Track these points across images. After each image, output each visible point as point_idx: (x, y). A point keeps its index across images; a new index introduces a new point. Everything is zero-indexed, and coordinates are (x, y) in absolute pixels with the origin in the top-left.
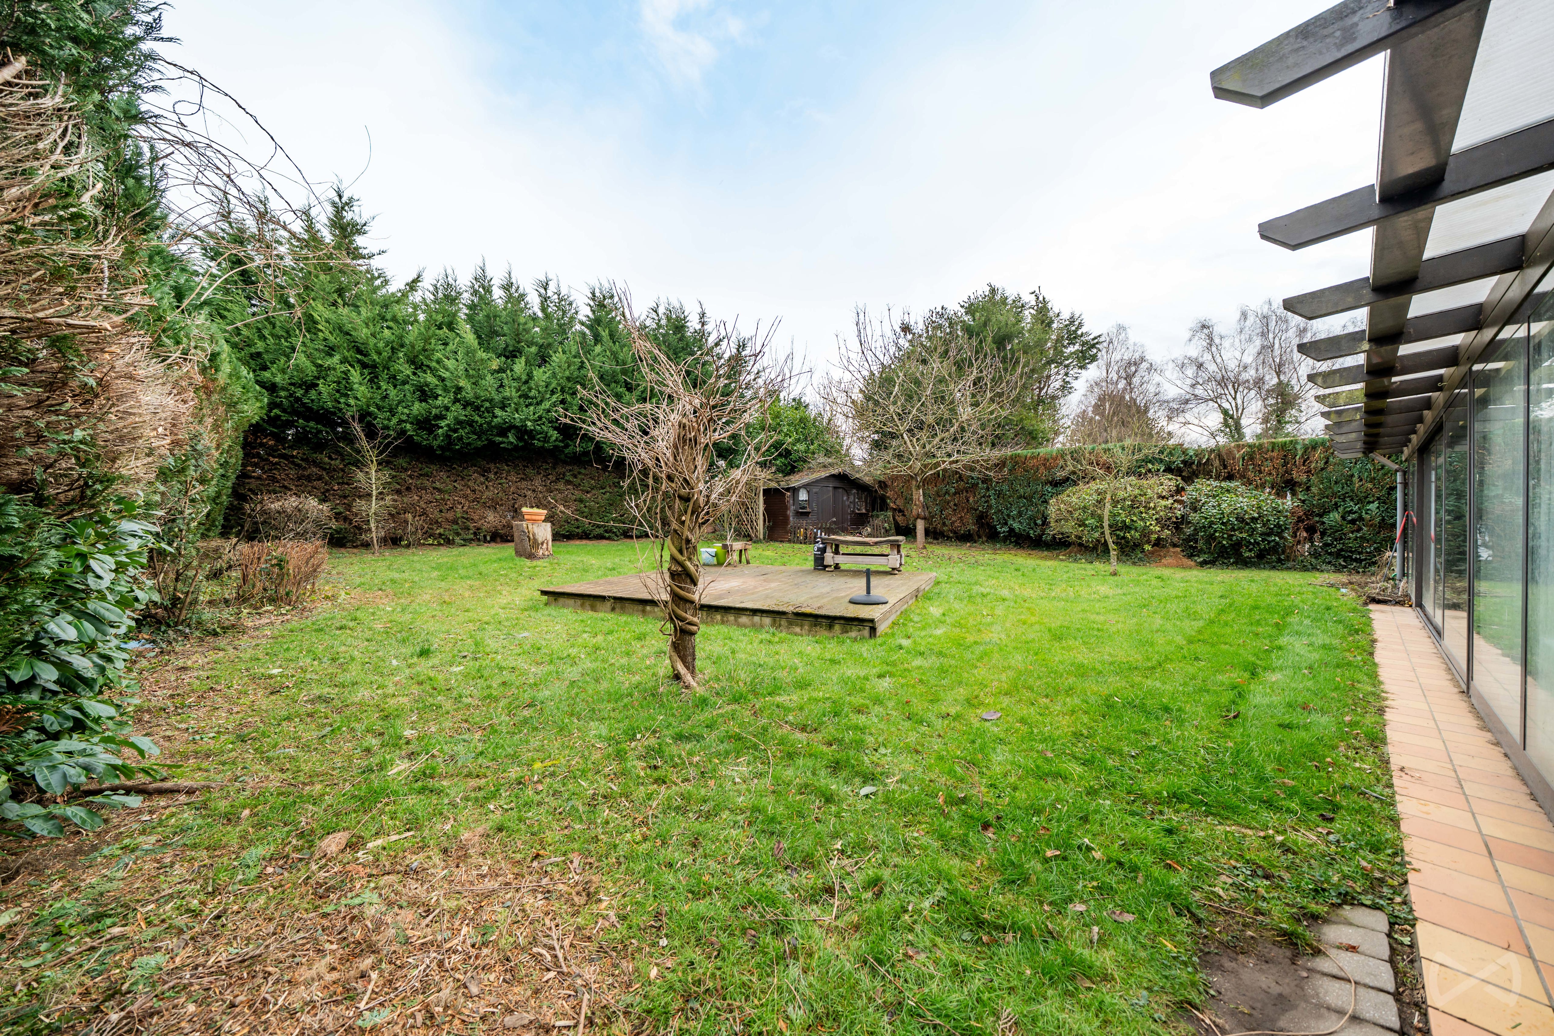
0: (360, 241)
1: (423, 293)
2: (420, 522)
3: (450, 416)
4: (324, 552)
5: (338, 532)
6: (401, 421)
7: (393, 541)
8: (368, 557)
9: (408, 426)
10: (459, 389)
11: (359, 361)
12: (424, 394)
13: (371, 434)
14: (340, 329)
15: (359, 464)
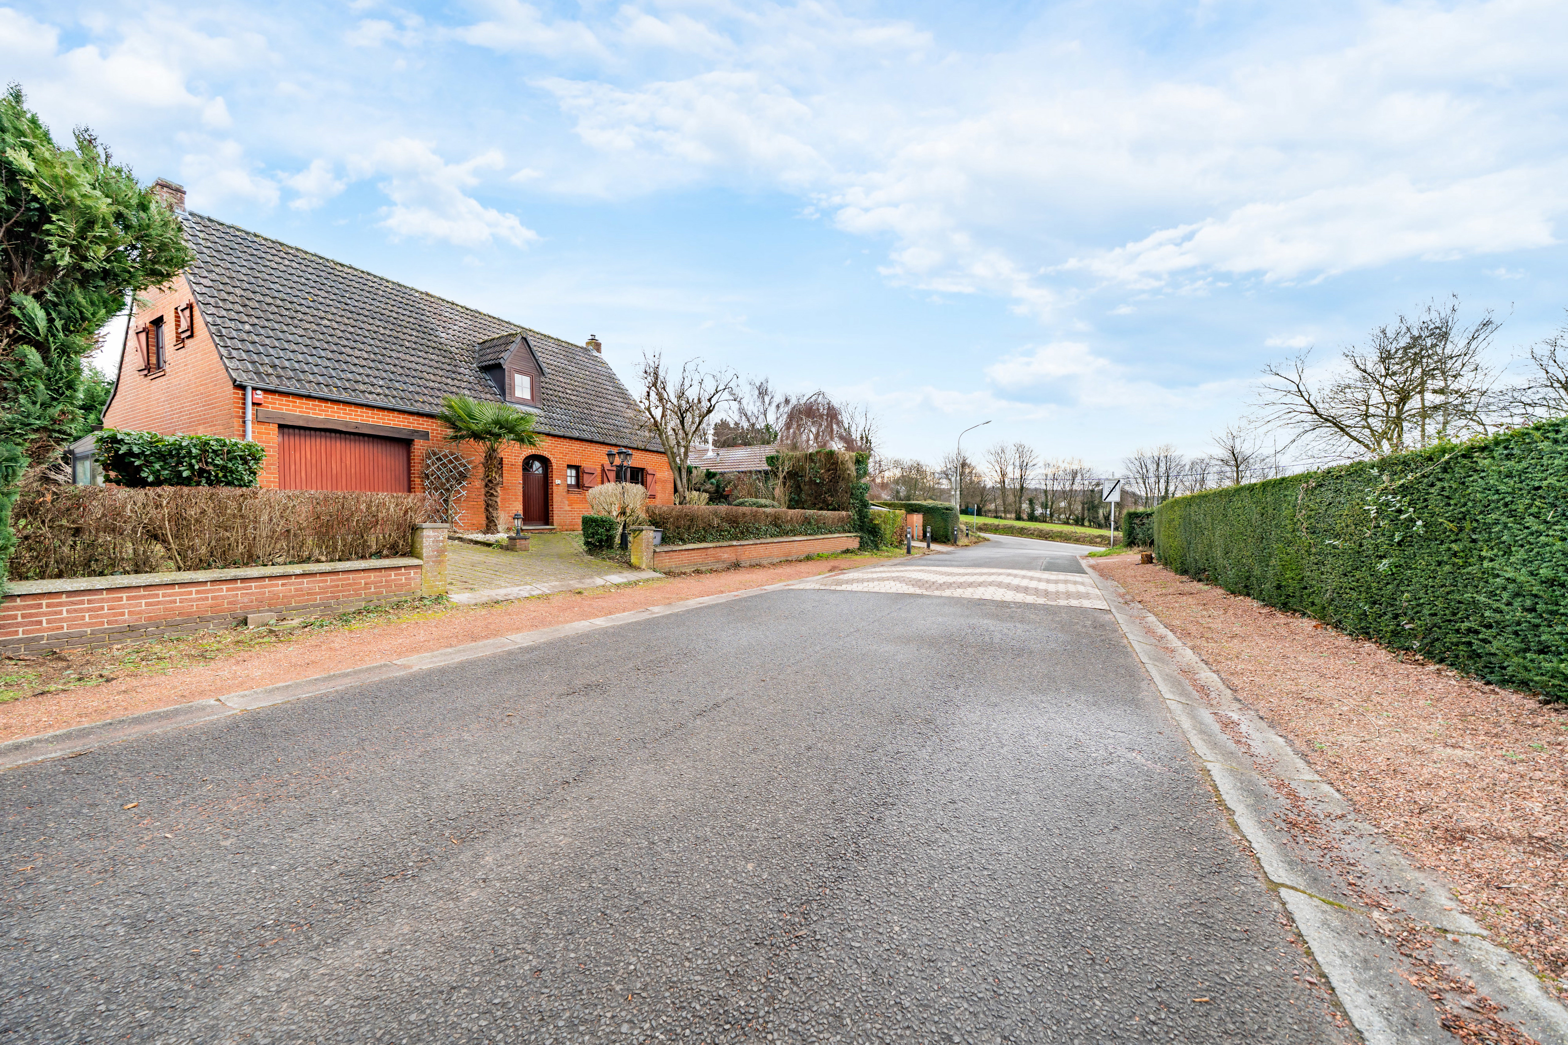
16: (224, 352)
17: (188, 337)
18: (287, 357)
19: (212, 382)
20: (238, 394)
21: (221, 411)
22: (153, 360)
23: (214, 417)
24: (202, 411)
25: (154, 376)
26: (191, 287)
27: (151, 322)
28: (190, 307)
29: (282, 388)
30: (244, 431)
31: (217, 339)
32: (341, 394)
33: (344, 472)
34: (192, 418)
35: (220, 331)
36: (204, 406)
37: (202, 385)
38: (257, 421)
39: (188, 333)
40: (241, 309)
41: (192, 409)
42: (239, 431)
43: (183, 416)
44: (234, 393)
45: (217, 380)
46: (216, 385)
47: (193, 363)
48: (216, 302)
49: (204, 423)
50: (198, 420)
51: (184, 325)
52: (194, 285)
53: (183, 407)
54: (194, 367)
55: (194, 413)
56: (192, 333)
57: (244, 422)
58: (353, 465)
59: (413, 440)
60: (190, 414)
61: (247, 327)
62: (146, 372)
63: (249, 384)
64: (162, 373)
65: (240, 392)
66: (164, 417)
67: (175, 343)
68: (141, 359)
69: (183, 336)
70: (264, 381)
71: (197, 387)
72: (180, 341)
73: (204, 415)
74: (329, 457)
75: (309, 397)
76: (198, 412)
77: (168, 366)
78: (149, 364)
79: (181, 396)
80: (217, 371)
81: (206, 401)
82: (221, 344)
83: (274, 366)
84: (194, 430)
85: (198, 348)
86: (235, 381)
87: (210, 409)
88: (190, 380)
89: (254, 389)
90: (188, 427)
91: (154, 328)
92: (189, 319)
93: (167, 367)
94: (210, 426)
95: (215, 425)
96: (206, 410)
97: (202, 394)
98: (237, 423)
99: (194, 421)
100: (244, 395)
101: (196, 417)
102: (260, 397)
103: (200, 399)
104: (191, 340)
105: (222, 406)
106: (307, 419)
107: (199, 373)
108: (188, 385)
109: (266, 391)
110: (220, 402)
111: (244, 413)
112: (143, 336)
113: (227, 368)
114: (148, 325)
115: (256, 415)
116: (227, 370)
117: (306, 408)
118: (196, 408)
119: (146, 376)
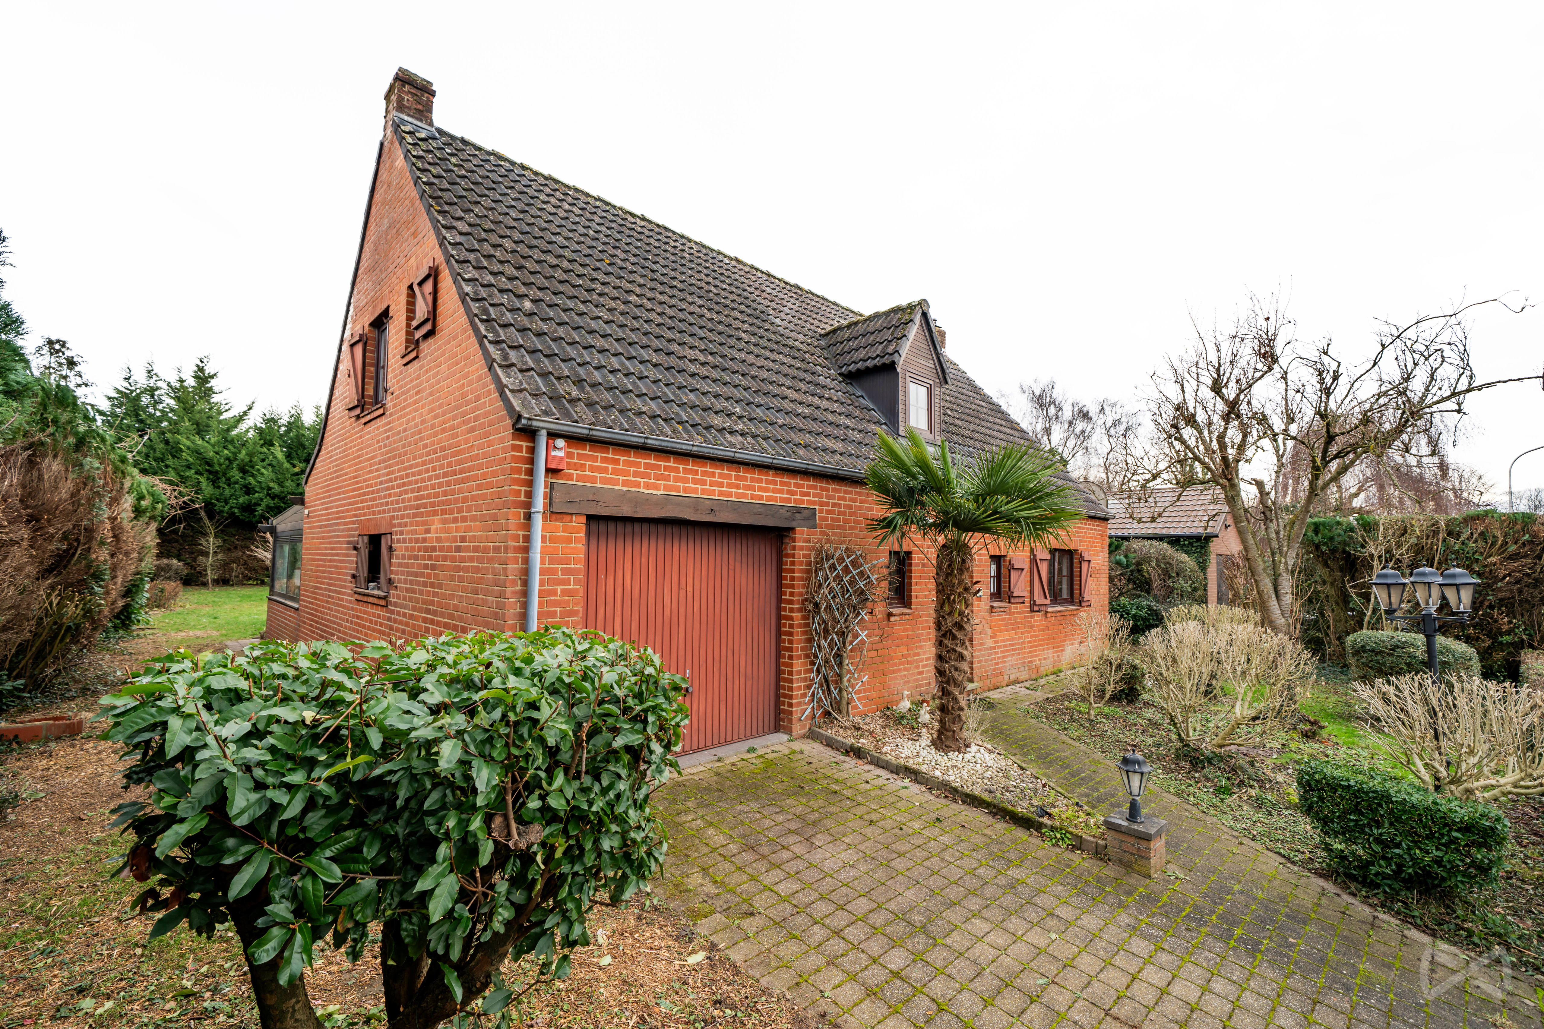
0: (213, 383)
1: (254, 419)
2: (241, 569)
3: (264, 504)
4: (181, 587)
5: (187, 575)
6: (232, 508)
7: (223, 582)
8: (204, 591)
9: (236, 510)
10: (270, 489)
11: (207, 470)
12: (248, 490)
13: (211, 517)
14: (197, 452)
15: (205, 534)
16: (495, 353)
17: (426, 336)
18: (595, 363)
19: (465, 422)
20: (519, 448)
21: (479, 487)
22: (370, 391)
23: (465, 500)
24: (441, 485)
25: (369, 418)
26: (438, 233)
27: (371, 324)
28: (434, 274)
29: (600, 432)
30: (527, 539)
31: (482, 327)
32: (692, 438)
33: (682, 611)
34: (422, 497)
35: (485, 311)
36: (445, 475)
37: (444, 431)
38: (553, 513)
39: (428, 327)
40: (516, 273)
41: (423, 480)
42: (516, 538)
43: (407, 492)
44: (515, 448)
45: (476, 419)
46: (473, 430)
47: (431, 386)
48: (478, 260)
49: (444, 512)
50: (433, 504)
51: (422, 310)
52: (444, 231)
53: (408, 476)
54: (431, 394)
55: (426, 488)
56: (434, 325)
57: (528, 517)
58: (697, 593)
59: (793, 529)
60: (419, 489)
61: (528, 305)
62: (357, 411)
63: (544, 424)
64: (381, 411)
65: (525, 444)
66: (378, 491)
67: (403, 352)
68: (354, 389)
69: (418, 334)
70: (567, 415)
71: (436, 434)
72: (413, 346)
73: (445, 493)
74: (660, 580)
75: (643, 449)
76: (433, 487)
77: (389, 397)
78: (363, 396)
79: (406, 453)
80: (478, 398)
81: (450, 465)
82: (490, 336)
83: (579, 382)
84: (424, 523)
85: (442, 355)
86: (520, 417)
87: (457, 482)
88: (423, 422)
89: (553, 435)
90: (415, 515)
91: (374, 335)
92: (430, 299)
93: (389, 401)
94: (455, 520)
95: (464, 519)
96: (448, 484)
97: (443, 449)
98: (515, 516)
99: (425, 506)
100: (532, 450)
101: (429, 496)
102: (561, 454)
103: (438, 459)
104: (431, 341)
105: (484, 476)
106: (637, 499)
107: (440, 406)
108: (420, 432)
109: (572, 439)
110: (480, 467)
111: (529, 495)
112: (359, 349)
113: (501, 388)
114: (367, 328)
115: (550, 499)
116: (502, 394)
117: (636, 474)
118: (430, 478)
119: (358, 417)
